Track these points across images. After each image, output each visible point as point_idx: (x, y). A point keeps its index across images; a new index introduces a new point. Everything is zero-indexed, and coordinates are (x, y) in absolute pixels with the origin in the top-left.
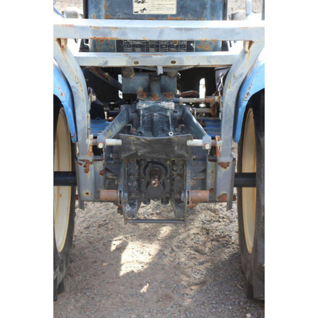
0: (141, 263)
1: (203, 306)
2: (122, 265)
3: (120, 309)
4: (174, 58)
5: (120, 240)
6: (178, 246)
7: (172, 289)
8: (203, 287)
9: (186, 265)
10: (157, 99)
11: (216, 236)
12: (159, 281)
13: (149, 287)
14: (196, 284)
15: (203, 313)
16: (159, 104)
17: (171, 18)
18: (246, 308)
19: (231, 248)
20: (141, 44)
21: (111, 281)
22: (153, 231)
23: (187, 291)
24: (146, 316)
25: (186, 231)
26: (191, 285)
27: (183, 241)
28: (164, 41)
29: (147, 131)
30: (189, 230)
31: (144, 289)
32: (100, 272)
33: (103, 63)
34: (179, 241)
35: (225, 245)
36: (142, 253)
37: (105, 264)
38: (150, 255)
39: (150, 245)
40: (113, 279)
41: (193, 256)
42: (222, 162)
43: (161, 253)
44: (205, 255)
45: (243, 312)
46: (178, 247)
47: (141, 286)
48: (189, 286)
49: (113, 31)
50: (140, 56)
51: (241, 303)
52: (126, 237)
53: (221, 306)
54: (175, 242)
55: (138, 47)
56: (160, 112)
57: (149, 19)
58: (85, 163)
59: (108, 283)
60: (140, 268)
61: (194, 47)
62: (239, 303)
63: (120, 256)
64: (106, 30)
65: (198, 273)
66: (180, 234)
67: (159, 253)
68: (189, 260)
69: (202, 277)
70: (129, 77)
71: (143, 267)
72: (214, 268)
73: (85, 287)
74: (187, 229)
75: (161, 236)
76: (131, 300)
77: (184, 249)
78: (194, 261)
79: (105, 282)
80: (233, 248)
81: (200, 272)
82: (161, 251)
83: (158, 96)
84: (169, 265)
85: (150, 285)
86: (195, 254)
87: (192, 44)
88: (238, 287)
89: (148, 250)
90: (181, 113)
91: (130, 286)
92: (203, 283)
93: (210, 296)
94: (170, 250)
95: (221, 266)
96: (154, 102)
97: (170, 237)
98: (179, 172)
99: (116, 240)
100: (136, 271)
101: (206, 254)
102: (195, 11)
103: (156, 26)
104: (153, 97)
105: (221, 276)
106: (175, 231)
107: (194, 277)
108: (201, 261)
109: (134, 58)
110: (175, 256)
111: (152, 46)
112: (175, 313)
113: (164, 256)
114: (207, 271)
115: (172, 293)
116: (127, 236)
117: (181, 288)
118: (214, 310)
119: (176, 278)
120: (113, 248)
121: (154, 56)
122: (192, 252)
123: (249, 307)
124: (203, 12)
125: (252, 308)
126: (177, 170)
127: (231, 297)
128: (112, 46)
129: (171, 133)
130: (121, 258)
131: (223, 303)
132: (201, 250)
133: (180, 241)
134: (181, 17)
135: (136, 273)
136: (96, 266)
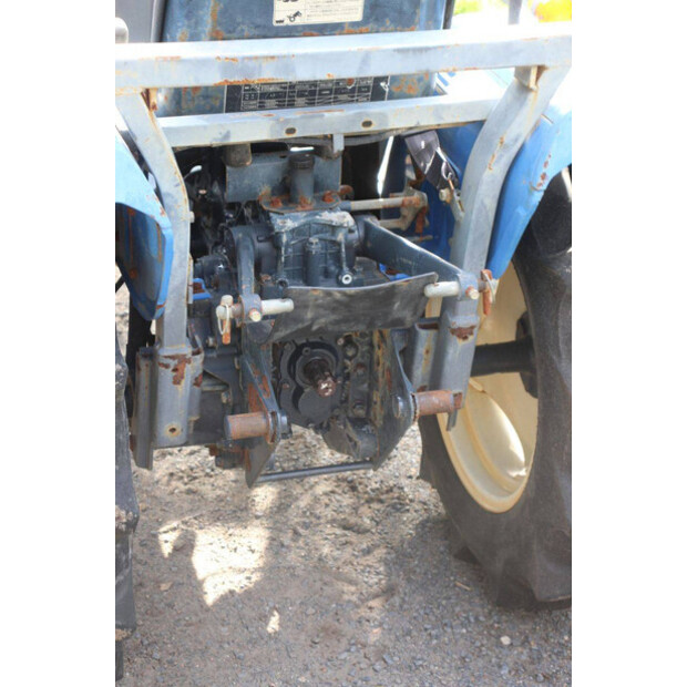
0: (242, 571)
1: (408, 638)
2: (203, 581)
3: (240, 675)
4: (367, 115)
5: (175, 529)
6: (304, 523)
7: (332, 613)
8: (392, 600)
9: (335, 559)
10: (308, 208)
11: (373, 490)
12: (298, 602)
13: (280, 619)
14: (376, 596)
15: (414, 651)
16: (318, 217)
17: (352, 29)
18: (492, 626)
19: (412, 511)
20: (278, 89)
21: (194, 619)
22: (236, 500)
23: (363, 612)
24: (302, 679)
25: (306, 490)
26: (367, 600)
27: (310, 511)
28: (326, 82)
29: (294, 278)
30: (312, 487)
31: (274, 624)
32: (162, 605)
33: (220, 137)
34: (300, 511)
35: (399, 506)
36: (235, 549)
37: (164, 587)
38: (253, 551)
39: (244, 532)
40: (197, 615)
41: (343, 539)
42: (461, 326)
43: (275, 543)
44: (368, 534)
45: (491, 635)
46: (306, 526)
47: (265, 618)
48: (363, 601)
49: (264, 64)
50: (298, 116)
51: (482, 618)
52: (185, 523)
53: (445, 631)
54: (294, 517)
55: (271, 98)
56: (321, 235)
57: (305, 35)
58: (176, 361)
59: (189, 625)
60: (245, 582)
61: (387, 90)
62: (477, 619)
63: (190, 563)
64: (251, 64)
65: (369, 572)
66: (297, 499)
67: (270, 544)
68: (338, 549)
69: (380, 580)
70: (244, 166)
71: (249, 578)
72: (397, 557)
73: (142, 642)
74: (307, 486)
75: (258, 508)
76: (255, 652)
77: (319, 528)
78: (349, 549)
79: (183, 623)
80: (416, 511)
81: (372, 570)
82: (272, 539)
83: (309, 201)
84: (303, 567)
85: (280, 613)
86: (346, 535)
87: (382, 84)
88: (460, 588)
89: (244, 541)
90: (362, 233)
91: (239, 623)
92: (388, 592)
93: (415, 614)
94: (290, 534)
95: (409, 550)
96: (304, 214)
97: (279, 508)
98: (360, 360)
99: (165, 532)
100: (237, 590)
101: (368, 531)
102: (401, 12)
103: (354, 48)
104: (300, 203)
105: (418, 570)
106: (283, 494)
107: (366, 583)
108: (364, 546)
109: (287, 121)
110: (307, 544)
111: (301, 94)
112: (359, 663)
113: (284, 550)
114: (386, 564)
115: (336, 623)
116: (187, 518)
117: (348, 609)
118: (435, 642)
119: (328, 590)
120: (167, 549)
121: (327, 115)
122: (339, 531)
123: (498, 623)
124: (414, 13)
125: (505, 625)
126: (354, 356)
127: (457, 609)
128: (216, 99)
129: (347, 279)
130: (193, 569)
131: (446, 625)
132: (356, 525)
133: (304, 513)
134: (370, 26)
135: (239, 595)
136: (145, 593)
